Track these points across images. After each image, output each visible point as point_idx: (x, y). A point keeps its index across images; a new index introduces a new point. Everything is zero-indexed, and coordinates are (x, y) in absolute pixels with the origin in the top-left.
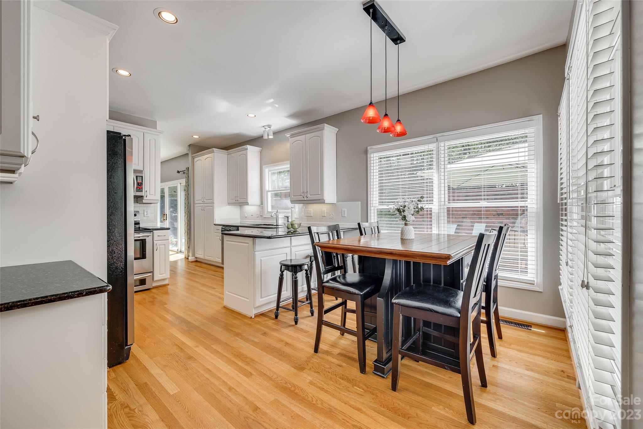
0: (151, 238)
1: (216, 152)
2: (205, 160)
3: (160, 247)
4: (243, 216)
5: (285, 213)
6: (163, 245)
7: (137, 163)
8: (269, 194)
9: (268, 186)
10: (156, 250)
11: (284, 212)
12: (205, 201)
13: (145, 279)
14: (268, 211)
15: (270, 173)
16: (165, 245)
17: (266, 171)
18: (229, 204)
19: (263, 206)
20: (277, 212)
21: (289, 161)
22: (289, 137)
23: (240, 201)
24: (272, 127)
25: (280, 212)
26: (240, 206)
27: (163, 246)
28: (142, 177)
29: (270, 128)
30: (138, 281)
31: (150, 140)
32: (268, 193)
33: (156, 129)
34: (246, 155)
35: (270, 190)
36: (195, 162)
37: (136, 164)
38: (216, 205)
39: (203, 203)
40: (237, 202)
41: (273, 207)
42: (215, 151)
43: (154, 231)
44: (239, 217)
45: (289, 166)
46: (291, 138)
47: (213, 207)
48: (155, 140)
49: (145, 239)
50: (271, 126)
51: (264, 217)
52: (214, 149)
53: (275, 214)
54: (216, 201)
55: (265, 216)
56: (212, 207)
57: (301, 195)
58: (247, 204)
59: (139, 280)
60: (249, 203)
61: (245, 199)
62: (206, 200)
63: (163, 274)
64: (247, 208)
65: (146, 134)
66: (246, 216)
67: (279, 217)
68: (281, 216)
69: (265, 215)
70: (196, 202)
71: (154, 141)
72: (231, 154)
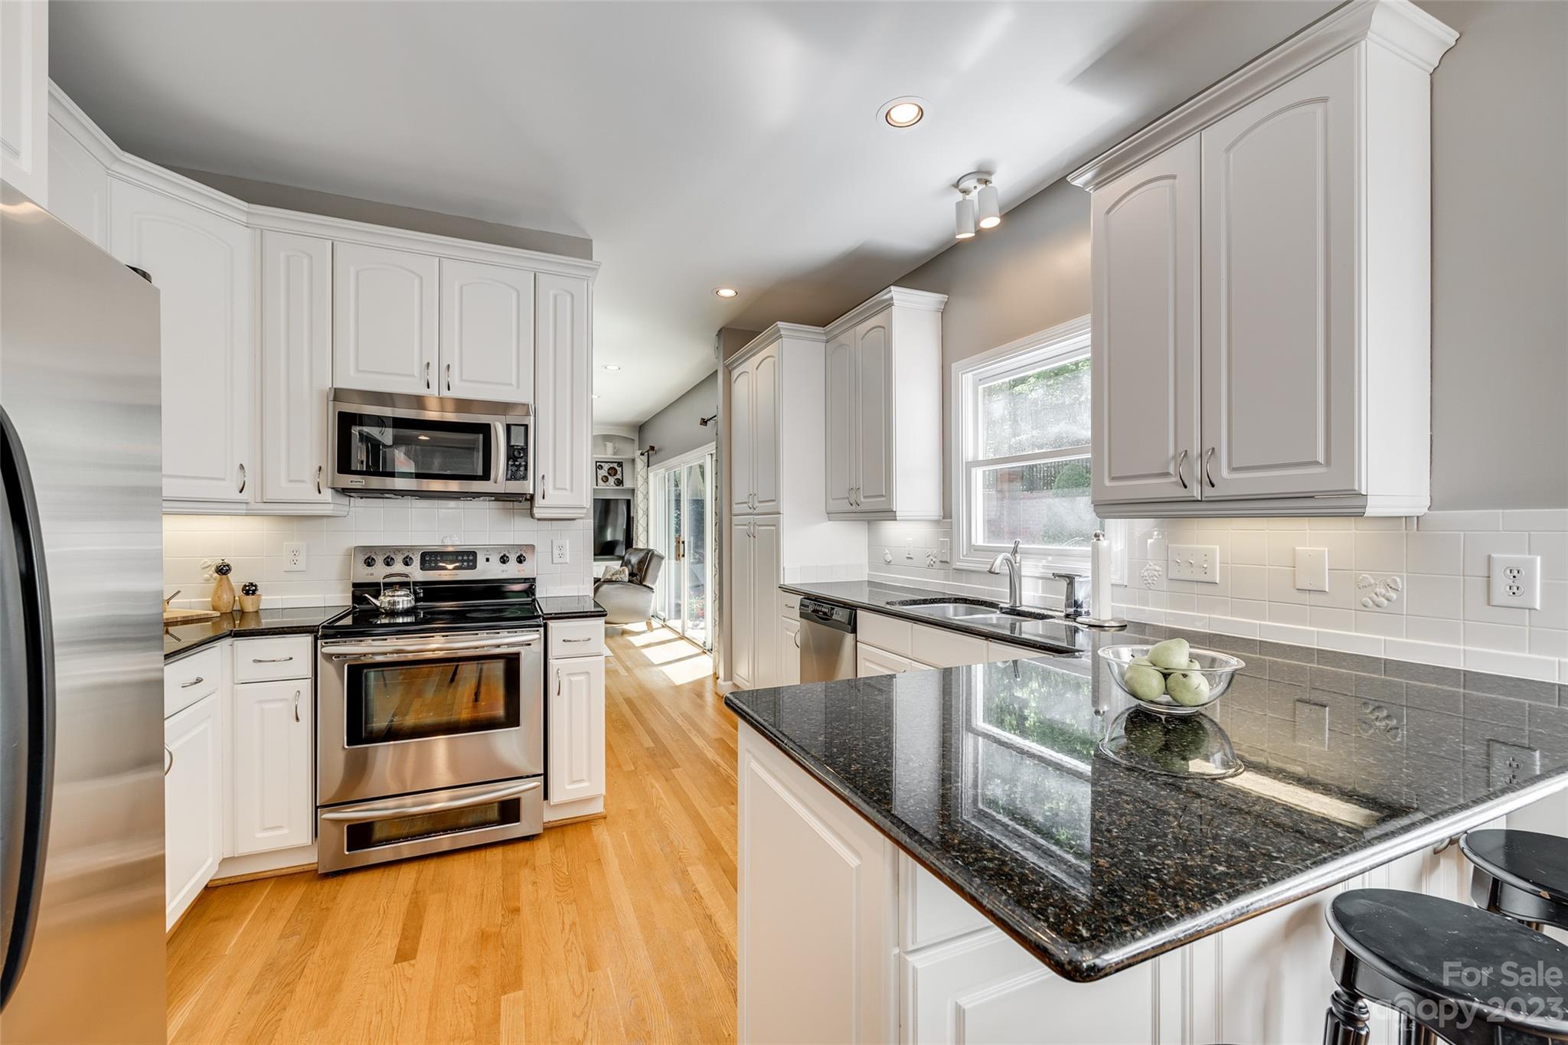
0: (539, 648)
1: (789, 337)
2: (757, 369)
3: (571, 681)
4: (877, 557)
5: (1050, 558)
6: (582, 673)
7: (514, 382)
8: (978, 475)
9: (972, 443)
10: (559, 694)
11: (1045, 554)
12: (758, 505)
13: (518, 800)
14: (973, 542)
15: (980, 388)
16: (588, 673)
17: (966, 382)
18: (831, 515)
19: (951, 522)
20: (1015, 551)
21: (1087, 318)
22: (1087, 184)
23: (867, 504)
24: (993, 178)
25: (1027, 553)
26: (869, 522)
27: (582, 677)
28: (526, 426)
29: (986, 182)
30: (496, 804)
31: (555, 297)
32: (973, 470)
33: (591, 259)
34: (886, 330)
35: (981, 458)
36: (733, 381)
37: (511, 384)
38: (786, 521)
39: (751, 511)
40: (854, 508)
41: (994, 528)
42: (782, 332)
43: (551, 624)
44: (864, 559)
45: (1086, 339)
46: (1099, 186)
47: (776, 524)
48: (572, 296)
49: (518, 654)
50: (990, 173)
51: (955, 567)
52: (780, 324)
53: (1008, 560)
54: (786, 507)
55: (958, 565)
56: (774, 526)
57: (1167, 474)
58: (889, 514)
59: (499, 802)
60: (897, 513)
61: (884, 499)
62: (760, 502)
63: (582, 781)
64: (891, 531)
65: (541, 278)
66: (889, 558)
67: (1023, 574)
68: (1030, 569)
69: (960, 560)
70: (736, 509)
71: (569, 299)
72: (836, 337)
